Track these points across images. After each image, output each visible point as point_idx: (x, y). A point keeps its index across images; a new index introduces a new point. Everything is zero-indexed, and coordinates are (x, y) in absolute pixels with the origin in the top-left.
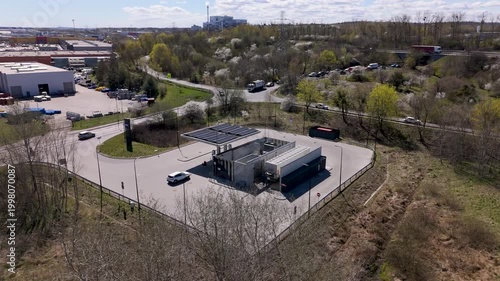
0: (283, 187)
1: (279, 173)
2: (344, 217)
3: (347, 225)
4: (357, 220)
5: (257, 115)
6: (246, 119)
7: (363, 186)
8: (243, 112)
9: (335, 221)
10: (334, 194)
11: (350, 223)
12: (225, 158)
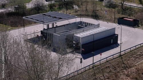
0: (82, 51)
1: (81, 42)
2: (118, 70)
3: (119, 74)
4: (126, 72)
5: (84, 9)
6: (76, 11)
7: (139, 53)
8: (74, 6)
9: (111, 71)
10: (115, 56)
11: (121, 73)
12: (50, 32)
